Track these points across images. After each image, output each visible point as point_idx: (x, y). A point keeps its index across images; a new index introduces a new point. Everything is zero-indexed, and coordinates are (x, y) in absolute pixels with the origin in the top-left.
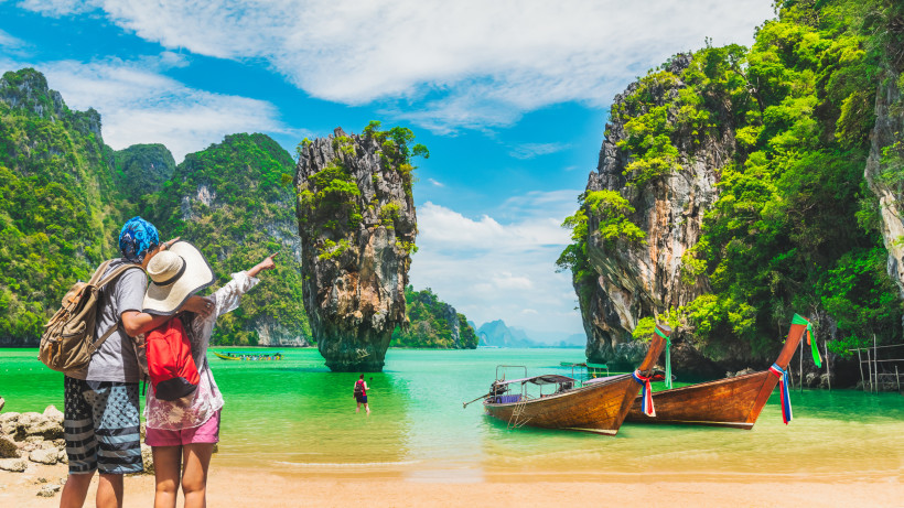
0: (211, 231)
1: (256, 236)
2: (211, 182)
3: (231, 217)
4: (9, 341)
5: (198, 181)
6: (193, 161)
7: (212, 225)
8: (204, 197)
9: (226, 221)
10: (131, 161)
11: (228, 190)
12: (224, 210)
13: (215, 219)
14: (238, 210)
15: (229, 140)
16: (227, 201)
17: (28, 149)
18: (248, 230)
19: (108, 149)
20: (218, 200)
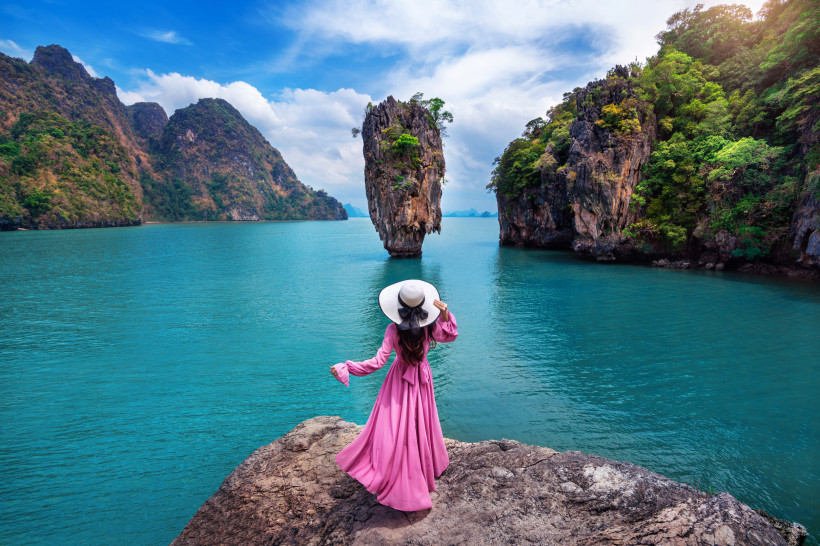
0: (197, 157)
1: (224, 160)
2: (194, 127)
3: (208, 148)
4: (91, 224)
5: (185, 127)
6: (180, 114)
7: (198, 154)
8: (190, 136)
9: (206, 151)
10: (138, 113)
11: (205, 132)
12: (204, 145)
13: (199, 150)
14: (212, 145)
15: (202, 102)
16: (204, 138)
17: (69, 102)
18: (220, 157)
19: (123, 105)
20: (200, 138)
